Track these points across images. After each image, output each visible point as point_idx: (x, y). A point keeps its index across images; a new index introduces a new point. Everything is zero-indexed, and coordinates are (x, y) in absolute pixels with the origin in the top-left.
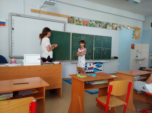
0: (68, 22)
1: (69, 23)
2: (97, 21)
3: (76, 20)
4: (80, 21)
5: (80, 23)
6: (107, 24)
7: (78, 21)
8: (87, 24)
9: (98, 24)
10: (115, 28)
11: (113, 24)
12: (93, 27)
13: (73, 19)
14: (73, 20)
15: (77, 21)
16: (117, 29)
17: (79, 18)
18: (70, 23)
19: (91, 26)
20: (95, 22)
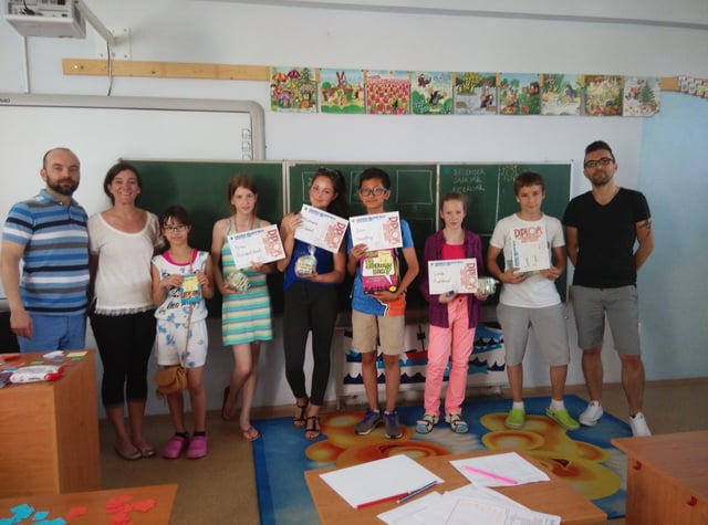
0: (274, 103)
1: (282, 106)
2: (469, 75)
3: (327, 85)
4: (349, 92)
5: (349, 99)
6: (546, 85)
7: (334, 89)
8: (396, 104)
9: (479, 91)
10: (609, 104)
11: (589, 79)
12: (440, 113)
13: (307, 81)
14: (307, 87)
15: (328, 90)
16: (625, 106)
17: (341, 76)
18: (289, 106)
19: (427, 113)
20: (452, 82)
